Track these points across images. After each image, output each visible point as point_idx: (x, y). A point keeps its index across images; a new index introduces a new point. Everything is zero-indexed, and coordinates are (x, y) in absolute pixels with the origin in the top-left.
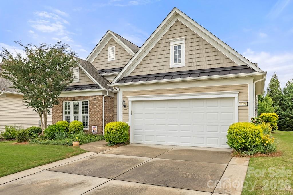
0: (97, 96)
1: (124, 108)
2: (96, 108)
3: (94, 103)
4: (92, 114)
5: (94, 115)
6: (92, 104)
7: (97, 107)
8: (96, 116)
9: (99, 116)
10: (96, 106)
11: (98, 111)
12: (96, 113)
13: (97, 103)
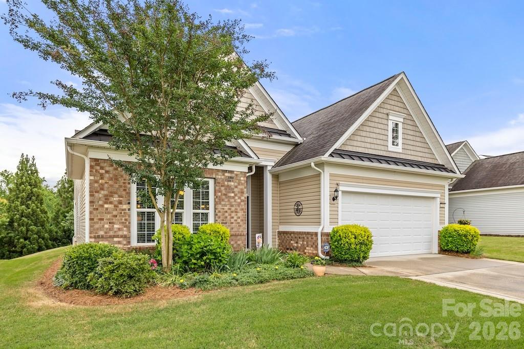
0: (235, 172)
1: (333, 202)
2: (233, 197)
3: (228, 186)
4: (224, 209)
5: (229, 211)
6: (223, 188)
7: (236, 195)
8: (233, 215)
9: (239, 215)
10: (233, 192)
11: (239, 205)
12: (233, 209)
13: (236, 187)
